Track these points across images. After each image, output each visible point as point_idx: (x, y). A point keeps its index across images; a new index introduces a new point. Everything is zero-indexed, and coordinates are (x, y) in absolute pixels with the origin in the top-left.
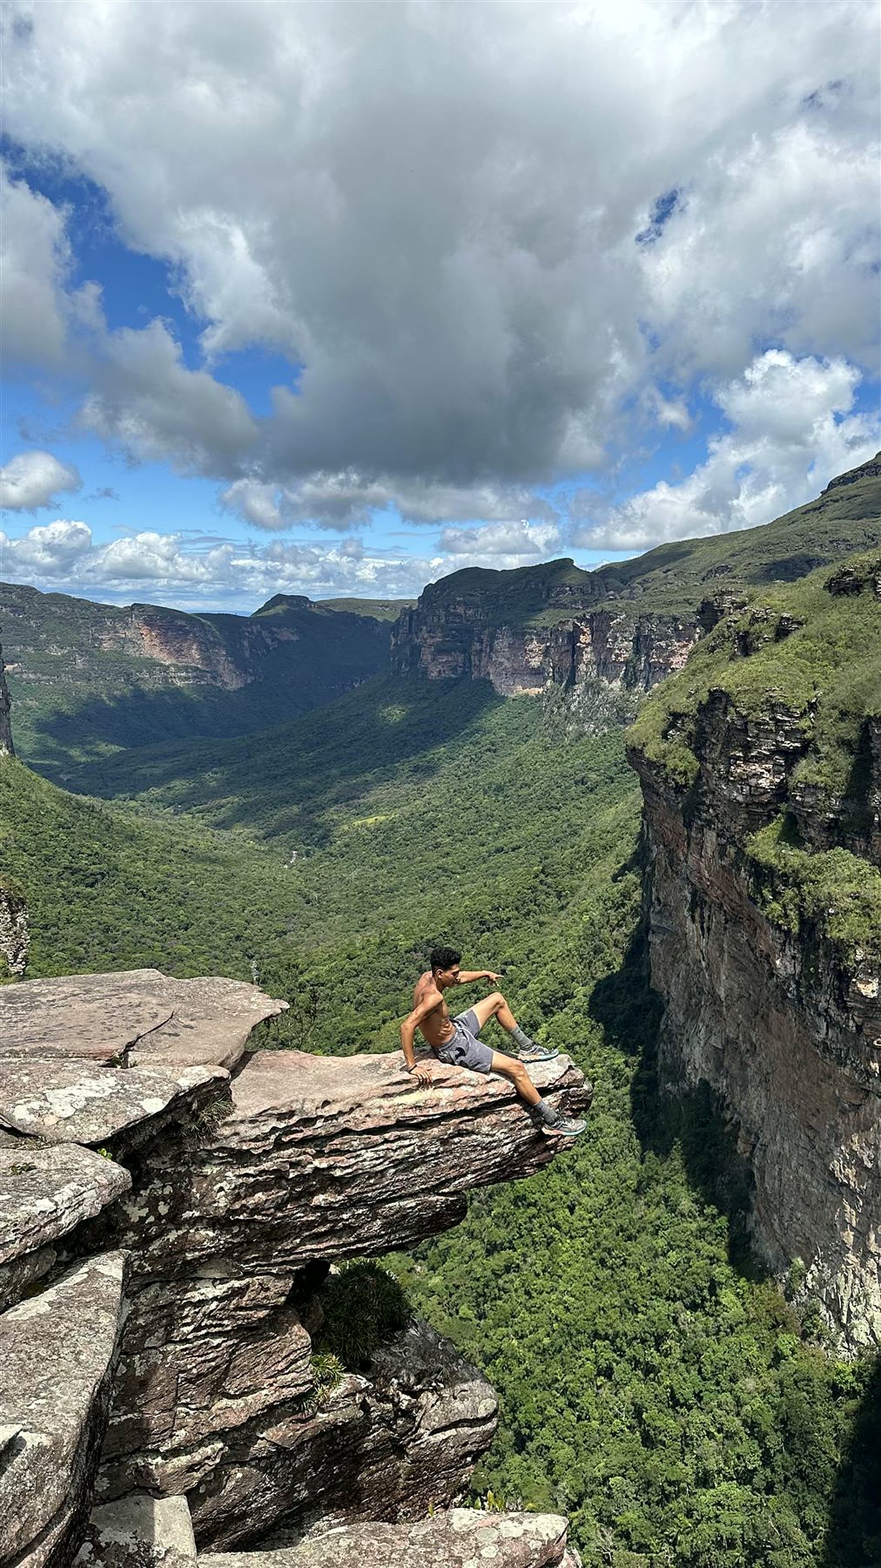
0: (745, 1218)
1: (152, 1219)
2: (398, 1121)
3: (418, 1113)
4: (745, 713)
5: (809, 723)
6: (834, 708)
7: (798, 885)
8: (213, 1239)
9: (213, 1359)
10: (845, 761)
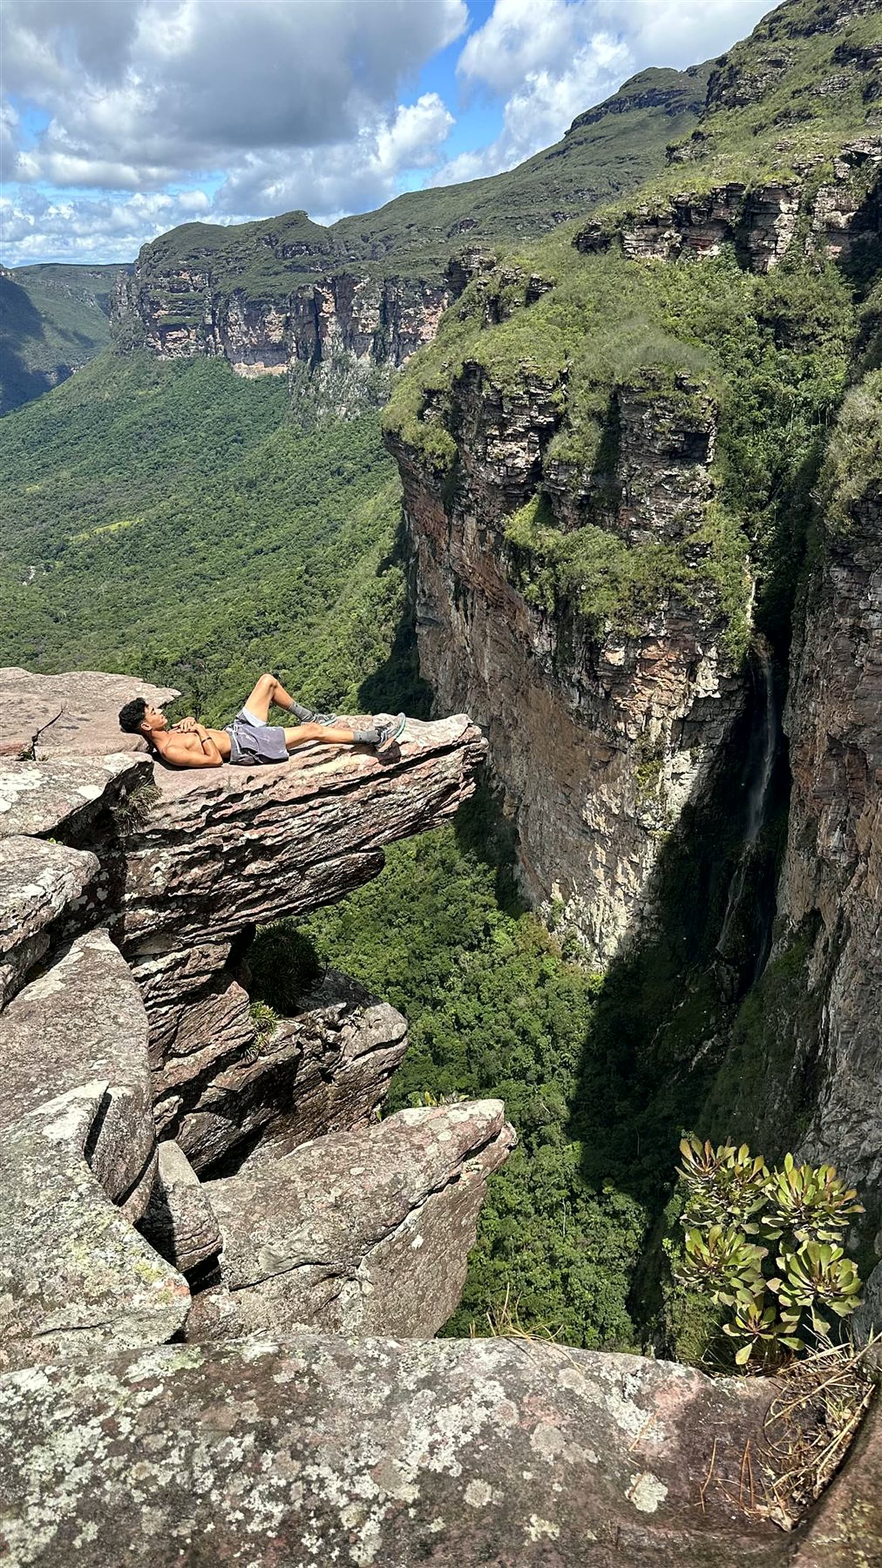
0: (512, 869)
1: (92, 905)
2: (321, 789)
3: (339, 779)
4: (499, 387)
5: (561, 395)
6: (585, 378)
7: (553, 565)
8: (153, 917)
9: (162, 1026)
10: (595, 434)
